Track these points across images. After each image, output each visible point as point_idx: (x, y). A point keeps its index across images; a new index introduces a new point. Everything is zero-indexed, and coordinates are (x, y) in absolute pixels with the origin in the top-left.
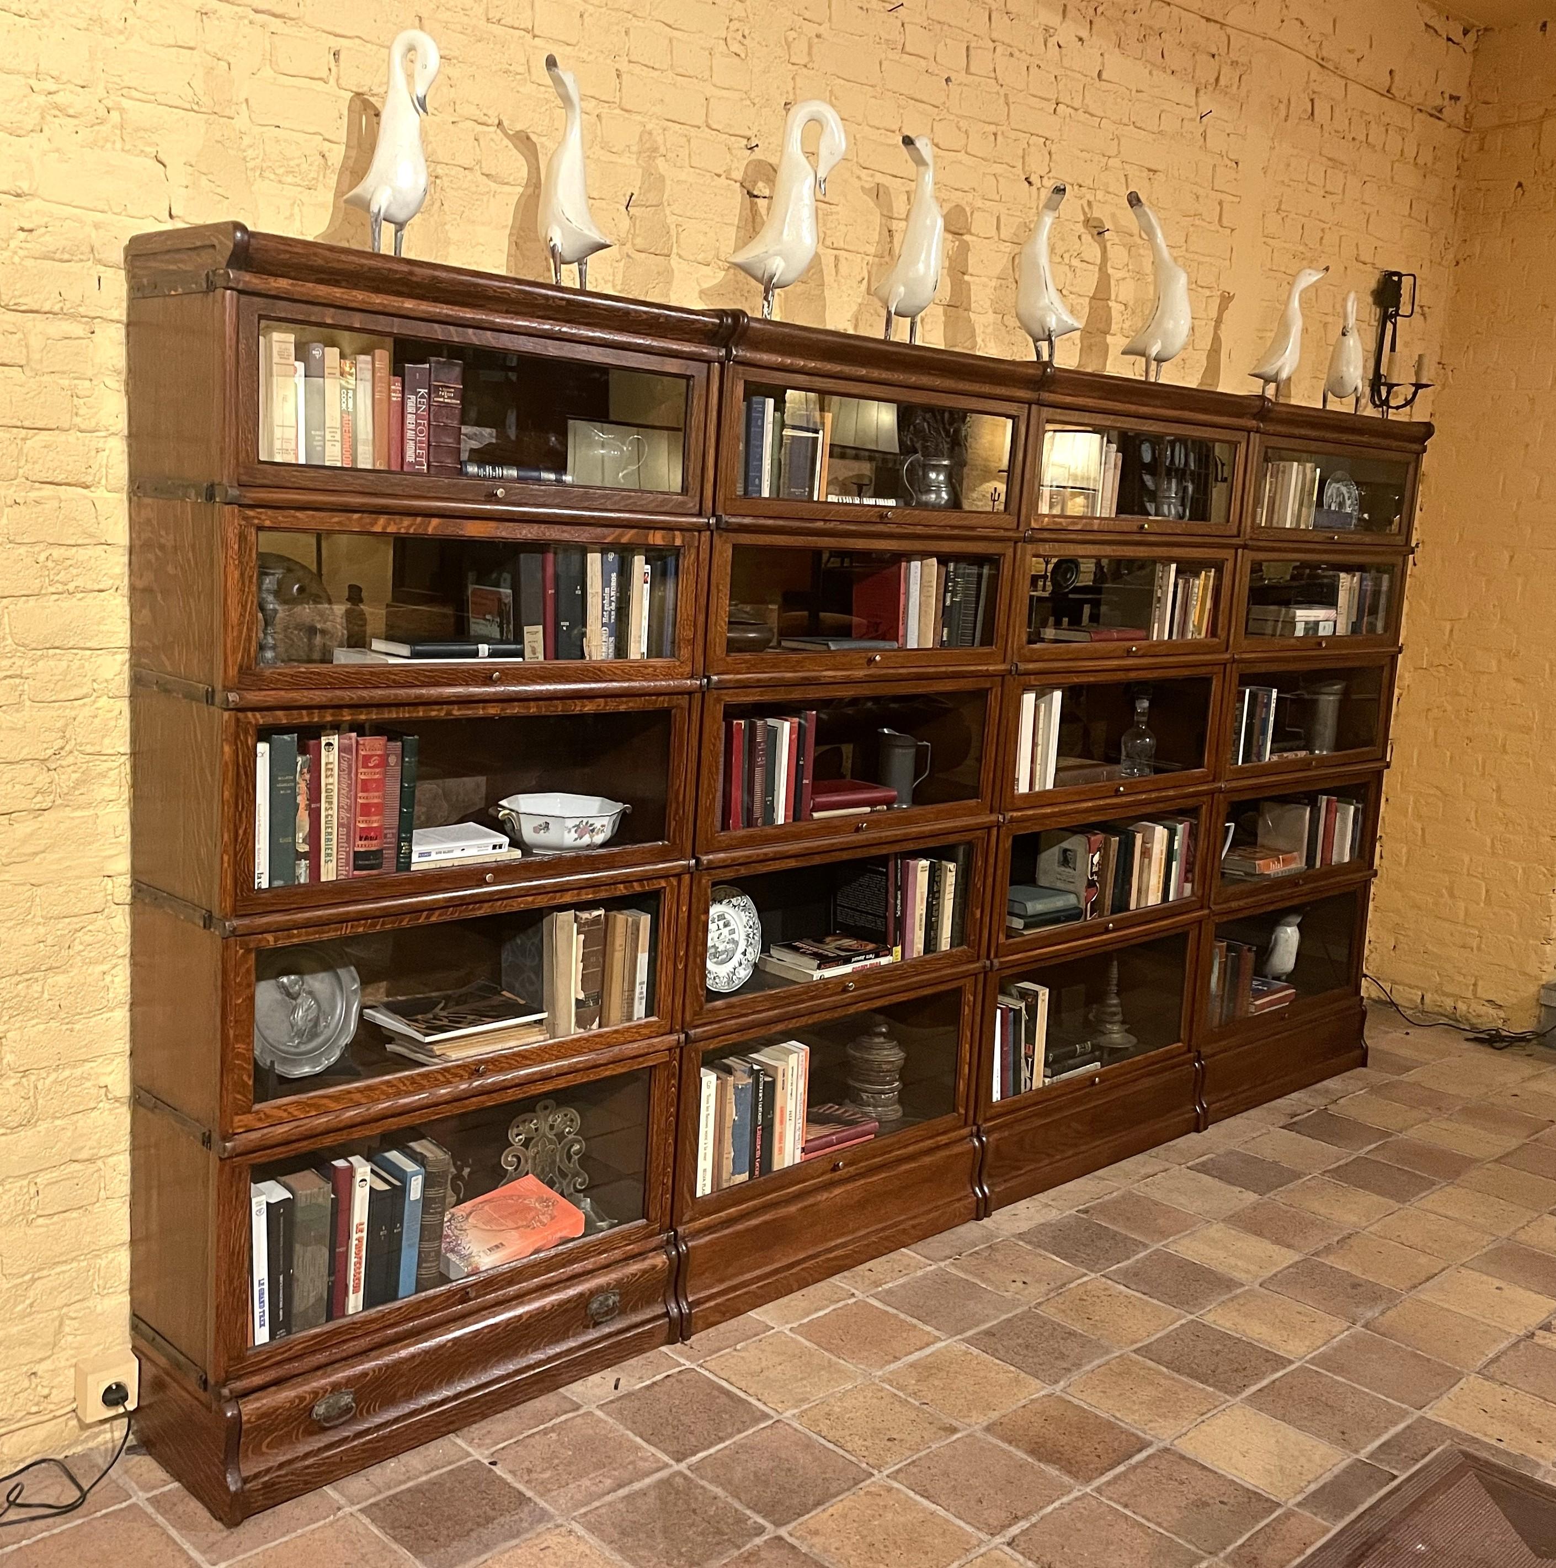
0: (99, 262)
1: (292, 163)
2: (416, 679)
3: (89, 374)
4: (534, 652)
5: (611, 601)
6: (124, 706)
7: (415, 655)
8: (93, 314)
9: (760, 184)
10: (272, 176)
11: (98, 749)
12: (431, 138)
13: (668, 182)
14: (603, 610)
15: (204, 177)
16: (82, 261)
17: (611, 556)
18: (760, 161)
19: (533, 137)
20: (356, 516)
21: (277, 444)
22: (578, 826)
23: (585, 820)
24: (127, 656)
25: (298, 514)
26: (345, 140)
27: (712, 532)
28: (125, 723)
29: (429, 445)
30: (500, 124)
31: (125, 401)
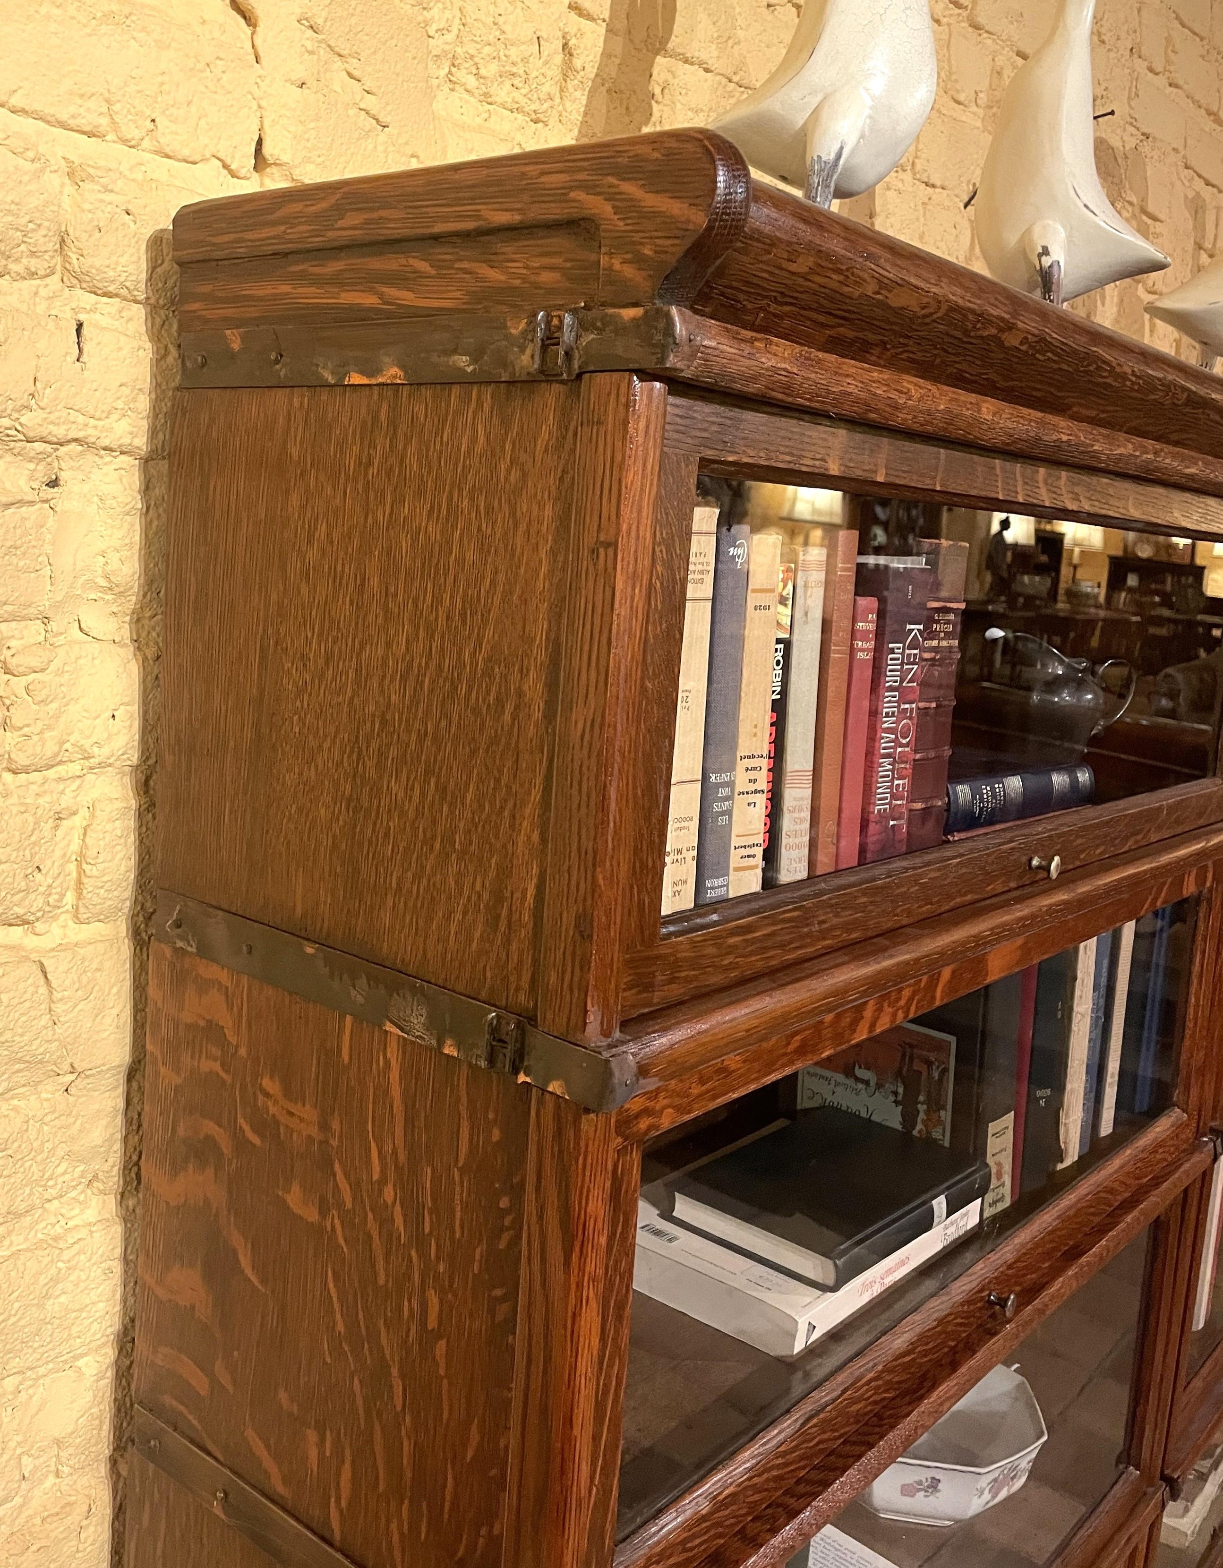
1: (513, 54)
3: (44, 603)
4: (1000, 1174)
8: (60, 432)
10: (472, 82)
12: (741, 34)
15: (338, 64)
16: (33, 275)
22: (996, 1479)
26: (606, 14)
31: (134, 669)
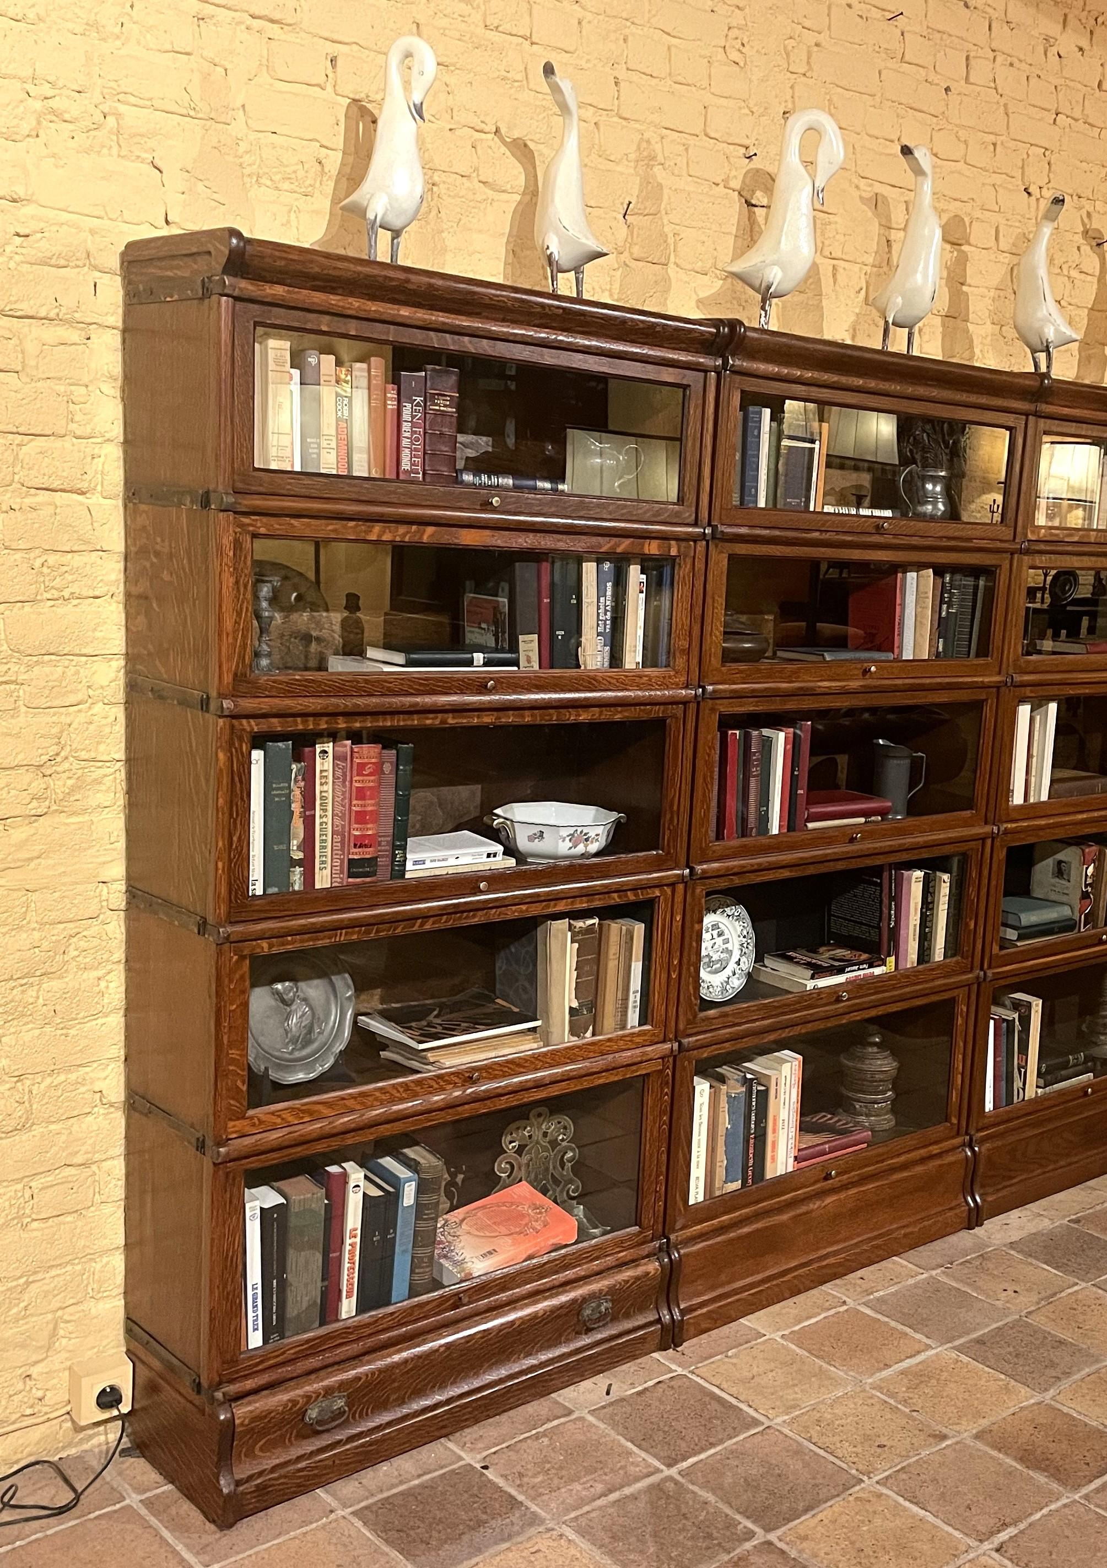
0: (95, 268)
1: (288, 170)
2: (410, 686)
3: (85, 380)
4: (529, 661)
5: (606, 611)
6: (119, 713)
7: (409, 663)
8: (88, 320)
9: (759, 194)
10: (269, 183)
11: (93, 755)
12: (429, 146)
13: (666, 191)
14: (598, 619)
15: (200, 183)
16: (78, 267)
17: (607, 566)
18: (758, 170)
19: (530, 144)
20: (352, 524)
21: (273, 452)
22: (572, 835)
23: (579, 829)
24: (122, 663)
25: (293, 521)
26: (341, 147)
27: (708, 542)
28: (120, 729)
29: (425, 453)
30: (497, 131)
31: (121, 407)
